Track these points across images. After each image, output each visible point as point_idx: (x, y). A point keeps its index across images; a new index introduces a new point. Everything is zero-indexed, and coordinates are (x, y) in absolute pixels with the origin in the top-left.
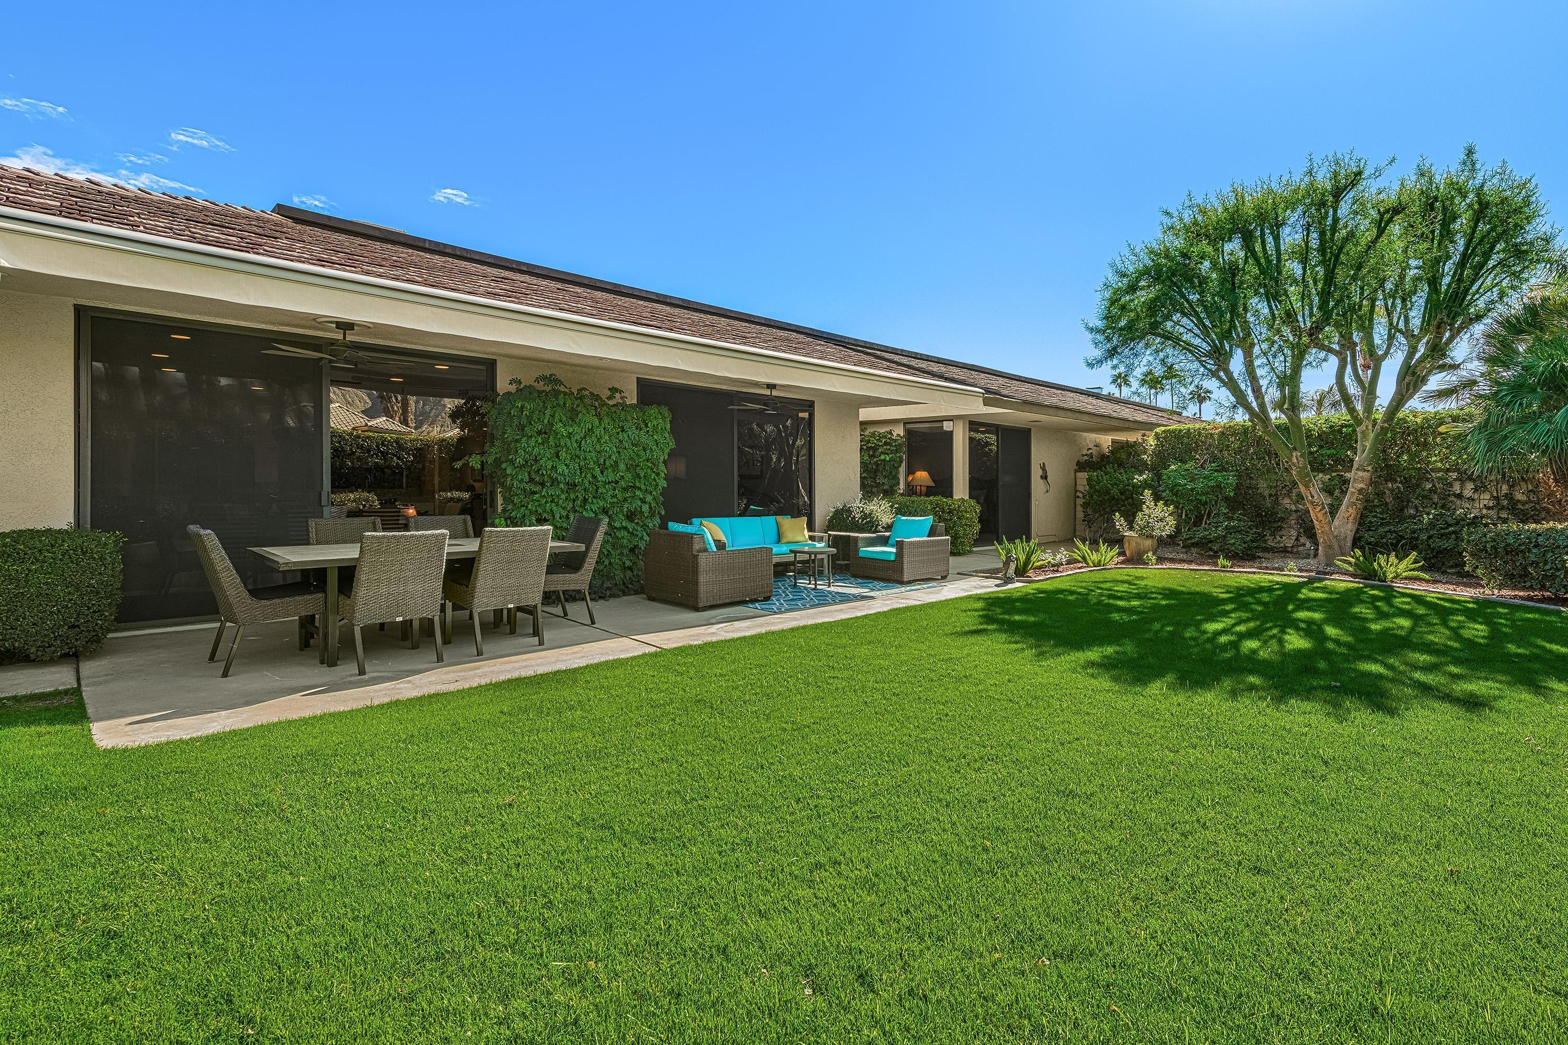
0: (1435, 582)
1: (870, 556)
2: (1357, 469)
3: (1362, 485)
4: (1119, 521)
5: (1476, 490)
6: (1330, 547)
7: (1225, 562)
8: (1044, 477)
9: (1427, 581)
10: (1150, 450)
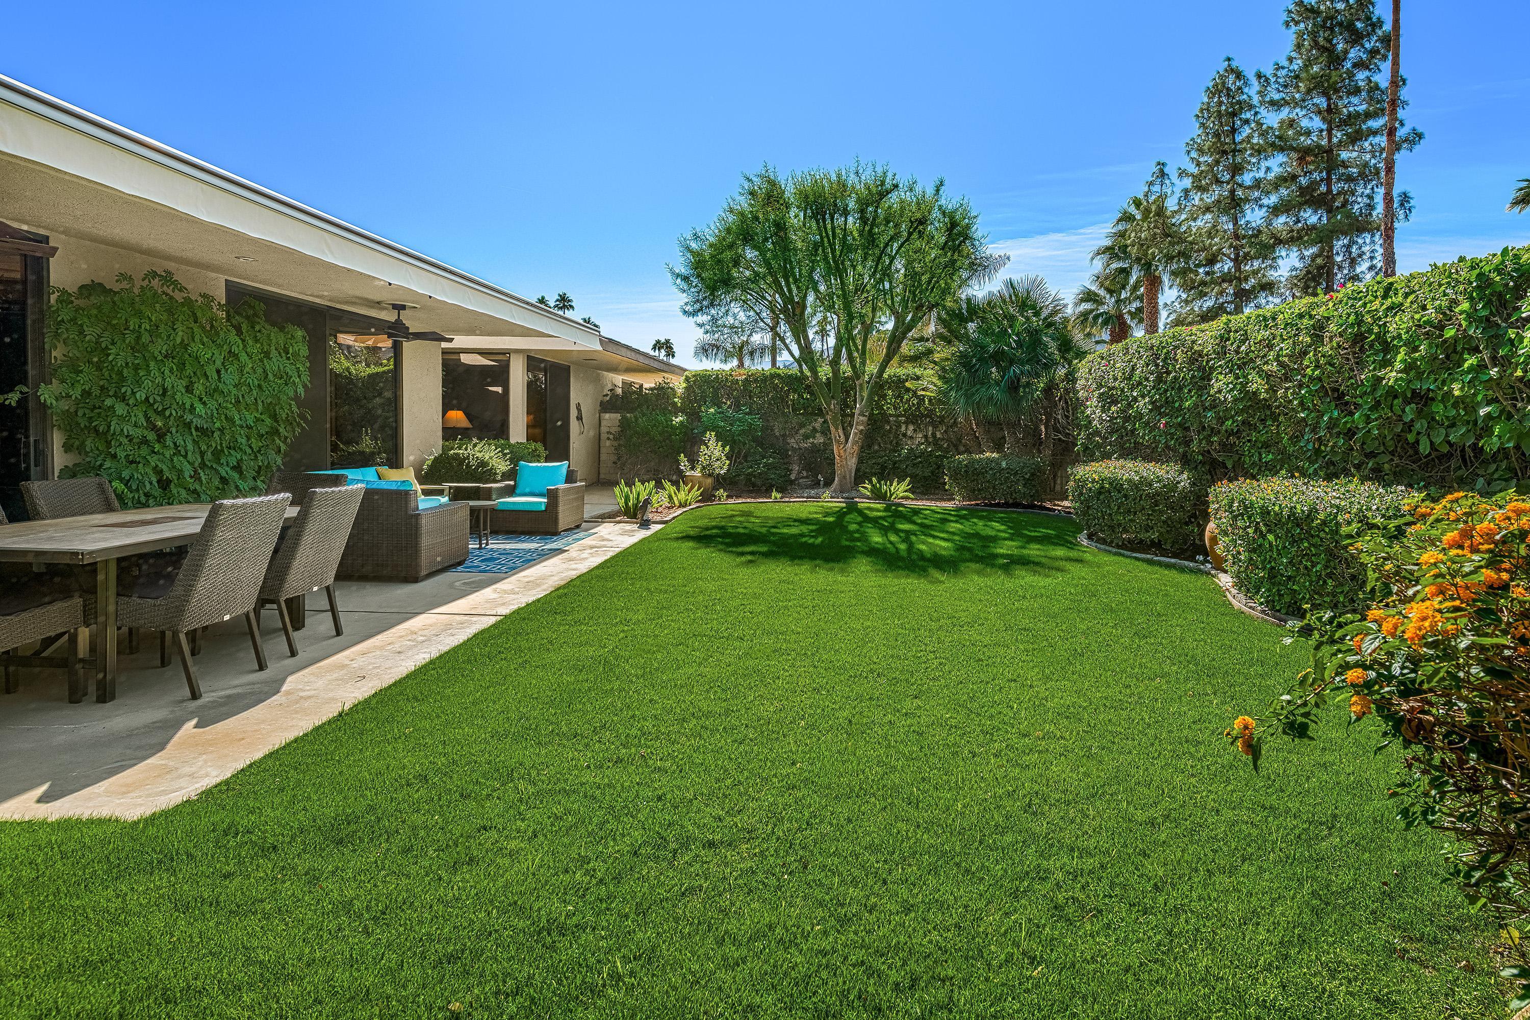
0: (916, 499)
1: (512, 508)
2: (859, 415)
3: (862, 427)
4: (683, 460)
5: (915, 430)
6: (844, 477)
7: (779, 496)
8: (580, 418)
9: (912, 499)
10: (680, 391)
